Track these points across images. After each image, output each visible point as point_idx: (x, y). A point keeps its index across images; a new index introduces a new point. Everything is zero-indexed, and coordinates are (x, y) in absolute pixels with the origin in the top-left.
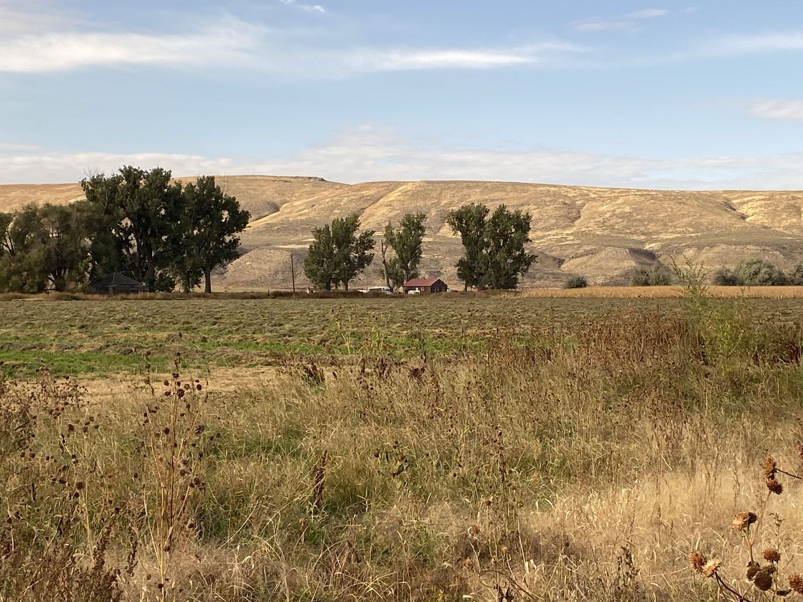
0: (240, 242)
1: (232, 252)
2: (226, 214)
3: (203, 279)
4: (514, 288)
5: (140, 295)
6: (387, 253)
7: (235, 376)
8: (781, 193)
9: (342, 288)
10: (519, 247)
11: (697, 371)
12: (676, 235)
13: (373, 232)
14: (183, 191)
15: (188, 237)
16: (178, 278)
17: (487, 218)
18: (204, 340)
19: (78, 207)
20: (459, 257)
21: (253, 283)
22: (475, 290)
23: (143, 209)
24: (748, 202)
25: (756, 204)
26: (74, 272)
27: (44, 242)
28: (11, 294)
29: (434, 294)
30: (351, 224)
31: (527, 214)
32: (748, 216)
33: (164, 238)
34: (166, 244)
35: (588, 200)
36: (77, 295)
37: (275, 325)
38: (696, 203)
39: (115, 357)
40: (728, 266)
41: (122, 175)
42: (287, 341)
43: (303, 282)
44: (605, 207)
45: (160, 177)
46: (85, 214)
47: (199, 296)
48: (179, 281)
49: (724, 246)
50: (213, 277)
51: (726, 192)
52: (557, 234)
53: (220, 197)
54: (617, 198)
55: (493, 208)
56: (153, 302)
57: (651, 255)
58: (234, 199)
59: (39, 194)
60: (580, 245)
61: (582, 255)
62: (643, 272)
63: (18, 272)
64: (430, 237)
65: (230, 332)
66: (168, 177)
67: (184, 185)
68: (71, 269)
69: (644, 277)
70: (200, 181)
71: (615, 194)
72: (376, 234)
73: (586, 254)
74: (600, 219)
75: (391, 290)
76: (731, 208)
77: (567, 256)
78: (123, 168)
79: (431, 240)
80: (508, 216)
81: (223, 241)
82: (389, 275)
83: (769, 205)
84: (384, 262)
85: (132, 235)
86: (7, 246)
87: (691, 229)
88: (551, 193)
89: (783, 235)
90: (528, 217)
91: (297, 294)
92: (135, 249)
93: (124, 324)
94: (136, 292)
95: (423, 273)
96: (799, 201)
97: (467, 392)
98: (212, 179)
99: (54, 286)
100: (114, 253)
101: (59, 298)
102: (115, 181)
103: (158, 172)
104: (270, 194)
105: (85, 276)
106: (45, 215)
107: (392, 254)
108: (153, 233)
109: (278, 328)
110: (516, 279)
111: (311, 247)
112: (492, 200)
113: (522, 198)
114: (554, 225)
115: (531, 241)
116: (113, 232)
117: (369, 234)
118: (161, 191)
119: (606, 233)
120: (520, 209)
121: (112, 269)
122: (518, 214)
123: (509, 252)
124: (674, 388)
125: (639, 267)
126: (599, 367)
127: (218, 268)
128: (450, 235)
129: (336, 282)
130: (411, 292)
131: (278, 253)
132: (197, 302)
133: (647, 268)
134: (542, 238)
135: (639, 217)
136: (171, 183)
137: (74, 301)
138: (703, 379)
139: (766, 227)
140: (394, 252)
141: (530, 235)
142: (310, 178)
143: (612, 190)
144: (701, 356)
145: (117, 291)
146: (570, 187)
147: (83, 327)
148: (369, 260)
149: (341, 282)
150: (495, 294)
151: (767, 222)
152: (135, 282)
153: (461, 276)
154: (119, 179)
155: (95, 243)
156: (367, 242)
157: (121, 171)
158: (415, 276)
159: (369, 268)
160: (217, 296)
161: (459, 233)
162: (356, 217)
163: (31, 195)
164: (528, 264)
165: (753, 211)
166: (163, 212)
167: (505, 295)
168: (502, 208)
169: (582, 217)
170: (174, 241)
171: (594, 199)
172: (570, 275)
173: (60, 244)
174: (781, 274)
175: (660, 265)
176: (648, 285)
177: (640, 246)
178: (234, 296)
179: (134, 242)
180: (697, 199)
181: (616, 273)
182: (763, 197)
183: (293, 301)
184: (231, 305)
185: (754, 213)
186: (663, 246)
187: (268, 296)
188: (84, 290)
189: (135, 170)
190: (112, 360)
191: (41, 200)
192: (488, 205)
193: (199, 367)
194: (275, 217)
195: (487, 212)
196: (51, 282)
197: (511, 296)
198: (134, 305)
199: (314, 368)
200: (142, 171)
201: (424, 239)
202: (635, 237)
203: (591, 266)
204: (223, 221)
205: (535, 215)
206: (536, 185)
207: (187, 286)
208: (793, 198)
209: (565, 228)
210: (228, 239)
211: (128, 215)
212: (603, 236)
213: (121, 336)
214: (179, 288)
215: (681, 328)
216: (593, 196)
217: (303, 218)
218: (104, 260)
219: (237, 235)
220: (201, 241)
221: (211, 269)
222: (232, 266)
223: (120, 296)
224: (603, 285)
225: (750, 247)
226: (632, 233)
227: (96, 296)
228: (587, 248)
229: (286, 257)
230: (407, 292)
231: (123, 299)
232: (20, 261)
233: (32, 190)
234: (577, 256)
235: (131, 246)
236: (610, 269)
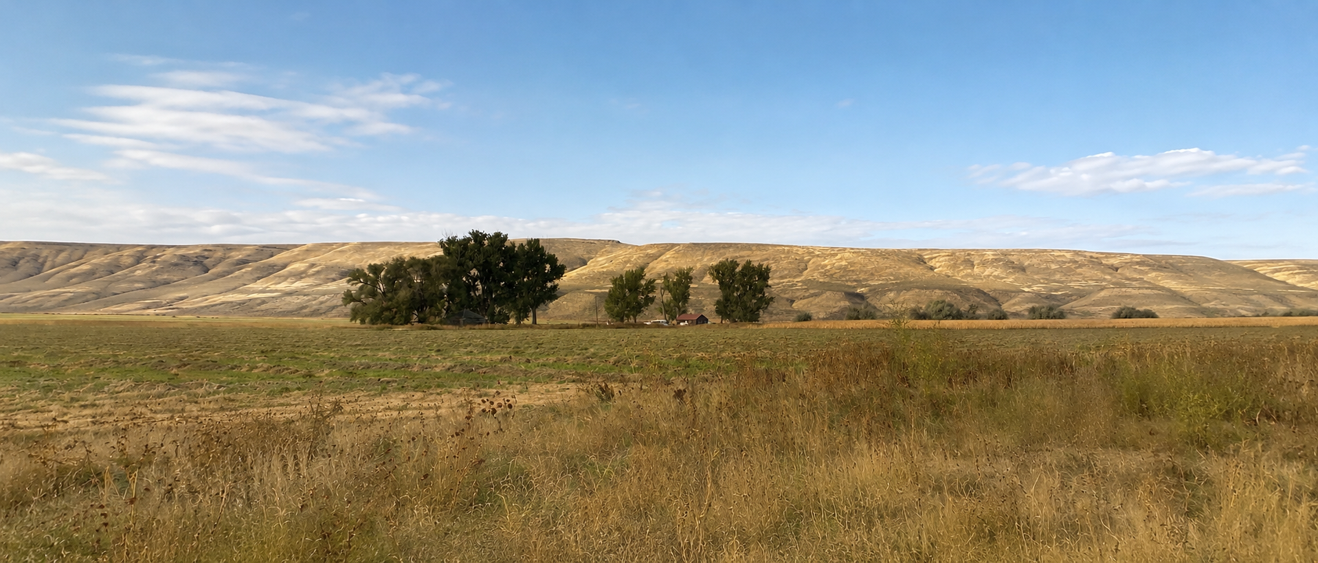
0: (558, 287)
1: (552, 294)
2: (548, 266)
3: (531, 314)
4: (758, 321)
5: (484, 326)
6: (664, 296)
7: (548, 391)
8: (960, 251)
9: (632, 321)
10: (761, 291)
11: (903, 393)
12: (880, 282)
13: (654, 280)
14: (516, 249)
15: (519, 283)
16: (512, 313)
17: (738, 269)
18: (528, 361)
19: (438, 260)
20: (717, 299)
21: (569, 317)
22: (729, 323)
23: (486, 262)
24: (935, 257)
25: (943, 259)
26: (434, 309)
27: (410, 287)
28: (383, 325)
29: (699, 325)
30: (638, 275)
31: (767, 267)
32: (936, 268)
33: (502, 283)
34: (502, 288)
35: (813, 257)
36: (435, 325)
37: (582, 350)
38: (896, 258)
39: (460, 375)
40: (920, 305)
41: (470, 236)
42: (590, 362)
43: (603, 316)
44: (827, 261)
45: (499, 239)
46: (443, 266)
47: (527, 326)
48: (512, 316)
49: (917, 290)
50: (538, 312)
51: (919, 250)
52: (789, 282)
53: (544, 254)
54: (837, 255)
55: (742, 263)
56: (494, 331)
57: (861, 297)
58: (554, 255)
59: (403, 250)
60: (807, 289)
61: (808, 297)
62: (855, 310)
63: (388, 309)
64: (695, 283)
65: (548, 355)
66: (506, 238)
67: (517, 245)
68: (431, 307)
69: (856, 314)
70: (529, 242)
71: (833, 252)
72: (657, 281)
73: (812, 295)
74: (823, 271)
75: (667, 323)
76: (923, 261)
77: (797, 298)
78: (471, 232)
79: (696, 286)
80: (753, 268)
81: (546, 287)
82: (666, 312)
83: (952, 260)
84: (663, 302)
85: (478, 281)
86: (380, 289)
87: (892, 278)
88: (786, 251)
89: (960, 282)
90: (768, 269)
91: (599, 325)
92: (480, 292)
93: (469, 349)
94: (481, 323)
95: (691, 311)
96: (973, 257)
97: (719, 411)
98: (537, 241)
99: (417, 320)
100: (464, 295)
101: (421, 328)
102: (466, 240)
103: (498, 235)
104: (580, 252)
105: (442, 312)
106: (411, 266)
107: (668, 296)
108: (494, 280)
109: (584, 351)
110: (758, 314)
111: (610, 291)
112: (741, 257)
113: (764, 255)
114: (787, 275)
115: (770, 287)
116: (464, 279)
117: (651, 282)
118: (500, 249)
119: (827, 280)
120: (761, 263)
121: (463, 306)
122: (761, 266)
123: (754, 296)
124: (884, 409)
125: (853, 306)
126: (824, 389)
127: (542, 306)
128: (711, 283)
129: (628, 317)
130: (682, 324)
131: (585, 295)
132: (525, 331)
133: (858, 307)
134: (778, 284)
135: (852, 268)
136: (507, 244)
137: (432, 331)
138: (908, 400)
139: (949, 276)
140: (670, 295)
141: (770, 282)
142: (609, 241)
143: (832, 248)
144: (904, 380)
145: (465, 324)
146: (800, 247)
147: (439, 351)
148: (652, 300)
149: (631, 317)
150: (742, 326)
151: (950, 273)
152: (480, 316)
153: (719, 312)
154: (469, 239)
155: (450, 286)
156: (651, 286)
157: (470, 233)
158: (684, 312)
159: (652, 306)
160: (540, 327)
161: (717, 281)
162: (642, 269)
163: (396, 251)
164: (768, 304)
165: (940, 264)
166: (501, 264)
167: (751, 327)
168: (749, 262)
169: (808, 269)
170: (509, 285)
171: (818, 256)
172: (799, 311)
173: (422, 288)
174: (959, 311)
175: (868, 305)
176: (859, 319)
177: (852, 290)
178: (553, 327)
179: (480, 287)
180: (897, 255)
181: (835, 310)
182: (947, 254)
183: (596, 331)
184: (551, 333)
185: (941, 266)
186: (870, 291)
187: (578, 327)
188: (441, 322)
189: (481, 233)
190: (457, 377)
191: (407, 254)
192: (738, 260)
193: (520, 384)
194: (585, 268)
195: (738, 265)
196: (415, 316)
197: (755, 327)
198: (477, 333)
199: (606, 386)
200: (486, 235)
201: (692, 286)
202: (849, 284)
203: (816, 304)
204: (546, 271)
205: (773, 267)
206: (775, 246)
207: (519, 319)
208: (969, 255)
209: (795, 277)
210: (549, 285)
211: (475, 267)
212: (824, 282)
213: (467, 358)
214: (512, 321)
215: (889, 356)
216: (818, 253)
217: (605, 270)
218: (457, 300)
219: (556, 282)
220: (530, 287)
221: (537, 307)
222: (552, 305)
223: (468, 326)
224: (824, 319)
225: (937, 291)
226: (847, 281)
227: (450, 327)
228: (812, 291)
229: (592, 297)
230: (679, 323)
231: (471, 329)
232: (390, 300)
233: (397, 247)
234: (804, 298)
235: (477, 289)
236: (829, 307)
